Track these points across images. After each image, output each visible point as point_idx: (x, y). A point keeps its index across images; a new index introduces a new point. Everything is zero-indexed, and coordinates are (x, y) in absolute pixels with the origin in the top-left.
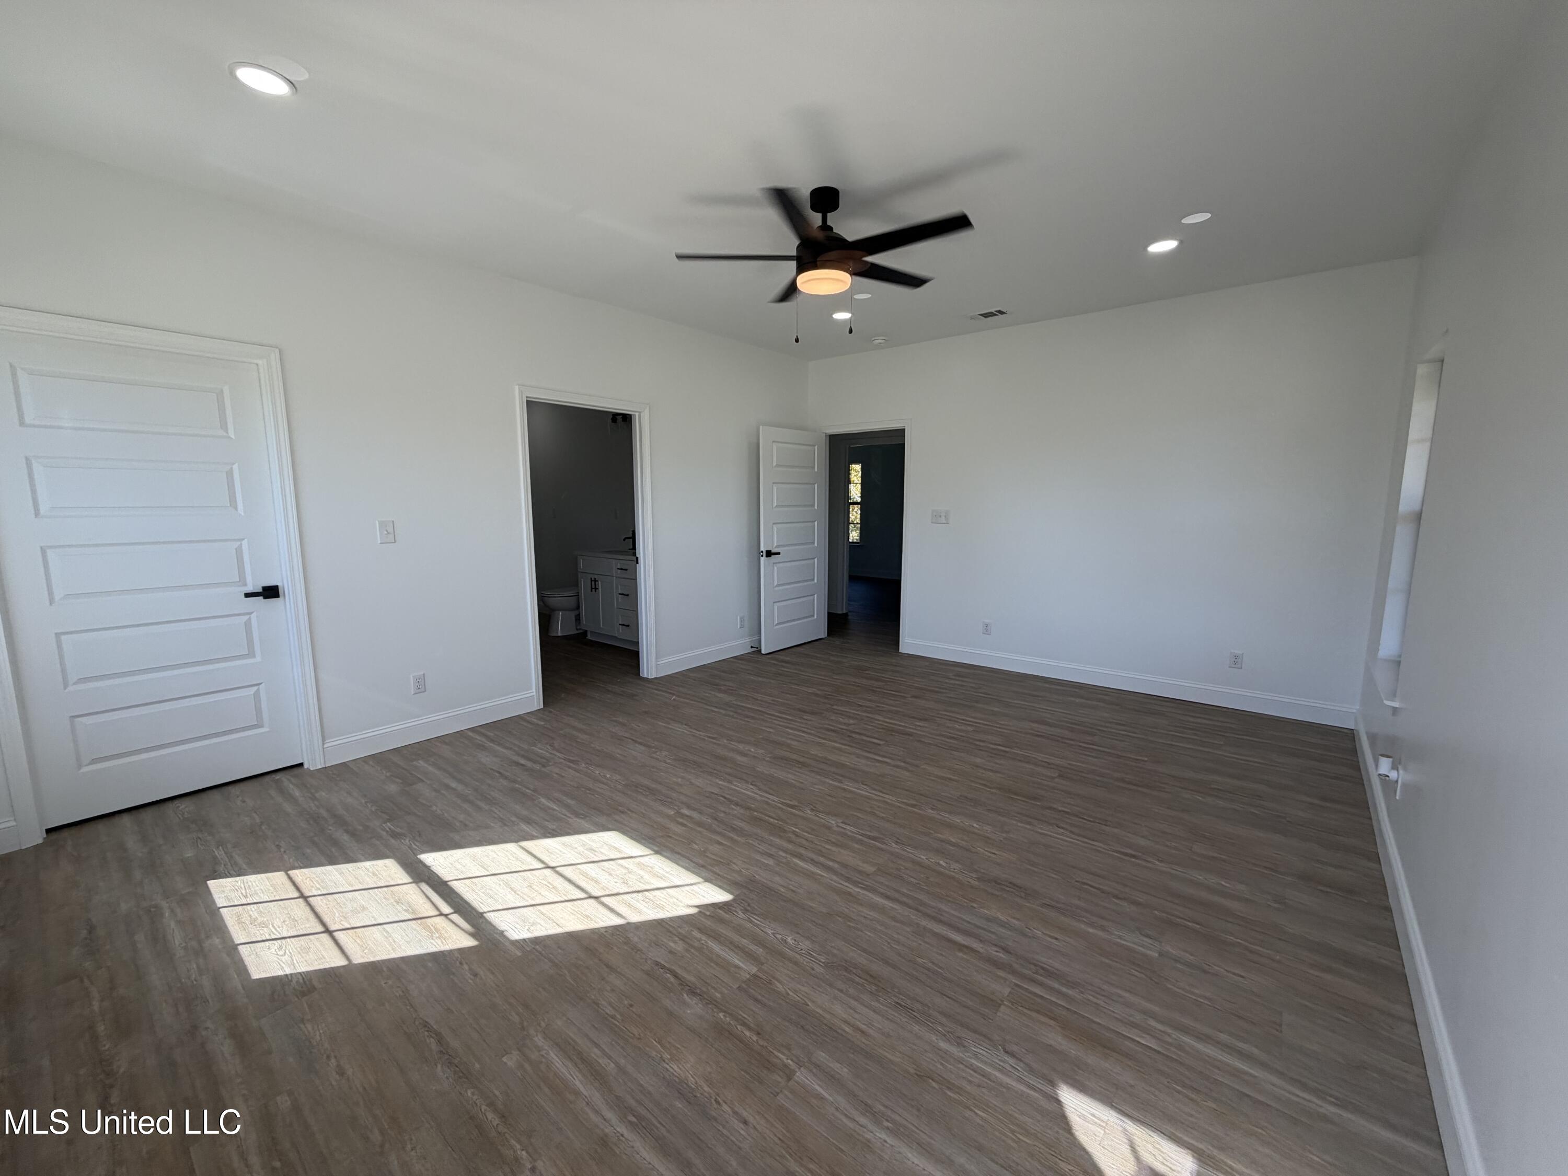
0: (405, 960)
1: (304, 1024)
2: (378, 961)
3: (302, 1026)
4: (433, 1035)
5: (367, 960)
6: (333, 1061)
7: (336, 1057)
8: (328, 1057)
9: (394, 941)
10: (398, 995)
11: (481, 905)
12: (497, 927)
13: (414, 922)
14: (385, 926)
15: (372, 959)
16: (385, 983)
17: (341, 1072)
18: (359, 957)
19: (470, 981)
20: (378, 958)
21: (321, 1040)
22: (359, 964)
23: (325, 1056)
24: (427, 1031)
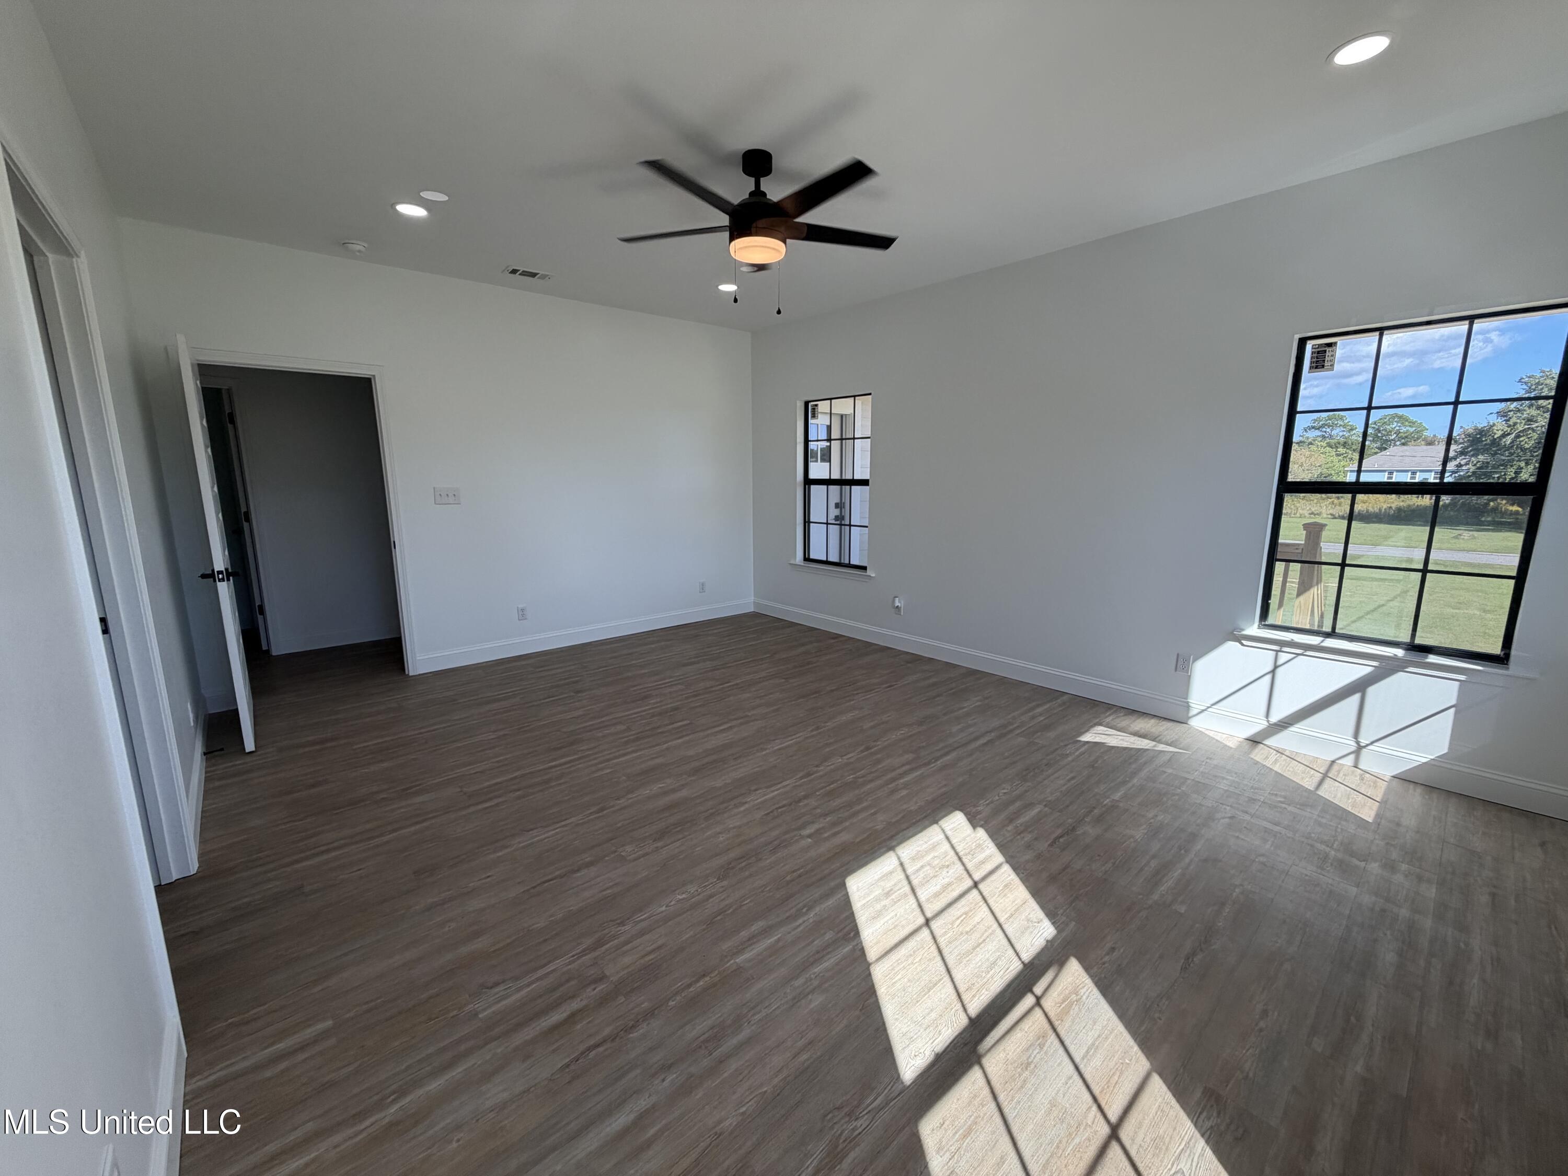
0: (1122, 1015)
1: (1248, 1073)
2: (1135, 1040)
3: (1251, 1075)
4: (1190, 960)
5: (1140, 1053)
6: (1262, 1024)
7: (1257, 1025)
8: (1261, 1030)
9: (1099, 1036)
10: (1167, 1003)
11: (1011, 968)
12: (1042, 947)
13: (1059, 1029)
14: (1077, 1060)
15: (1136, 1048)
16: (1161, 1019)
17: (1265, 1013)
18: (1140, 1063)
19: (1122, 951)
20: (1131, 1042)
21: (1251, 1047)
22: (1148, 1058)
23: (1262, 1034)
24: (1189, 965)
